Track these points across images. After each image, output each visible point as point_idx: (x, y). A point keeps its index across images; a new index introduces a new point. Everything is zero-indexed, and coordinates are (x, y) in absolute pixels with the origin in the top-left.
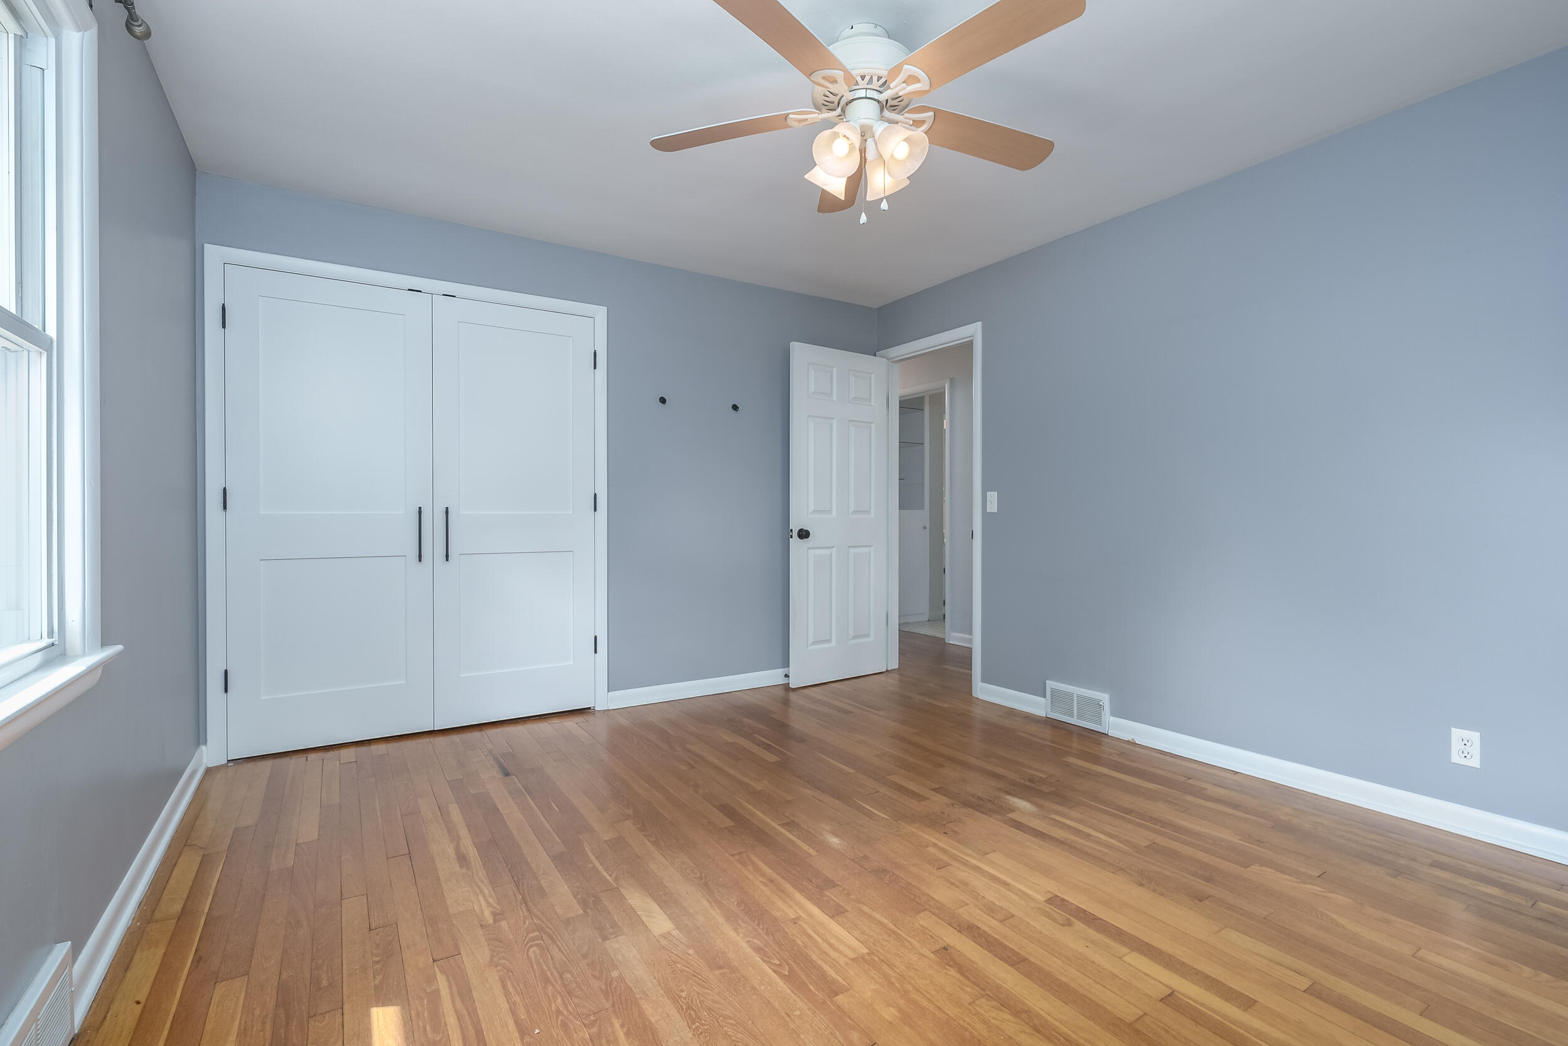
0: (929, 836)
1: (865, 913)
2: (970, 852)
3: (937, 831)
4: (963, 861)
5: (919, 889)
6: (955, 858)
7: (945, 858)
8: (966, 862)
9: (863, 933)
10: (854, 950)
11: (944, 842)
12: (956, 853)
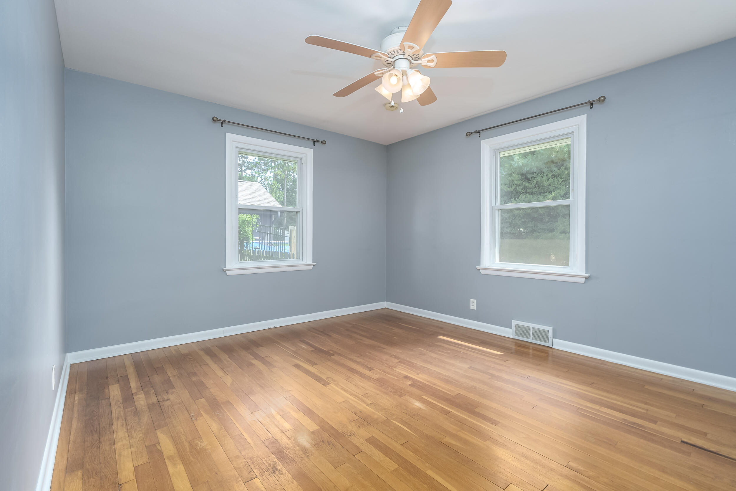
0: (369, 410)
1: (396, 377)
2: (352, 402)
3: (365, 413)
4: (356, 398)
5: (377, 385)
6: (360, 399)
7: (364, 399)
8: (355, 397)
9: (396, 372)
10: (398, 369)
11: (362, 407)
12: (359, 402)
